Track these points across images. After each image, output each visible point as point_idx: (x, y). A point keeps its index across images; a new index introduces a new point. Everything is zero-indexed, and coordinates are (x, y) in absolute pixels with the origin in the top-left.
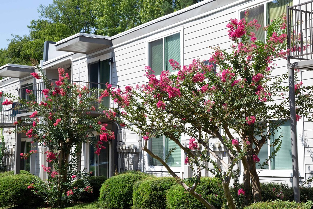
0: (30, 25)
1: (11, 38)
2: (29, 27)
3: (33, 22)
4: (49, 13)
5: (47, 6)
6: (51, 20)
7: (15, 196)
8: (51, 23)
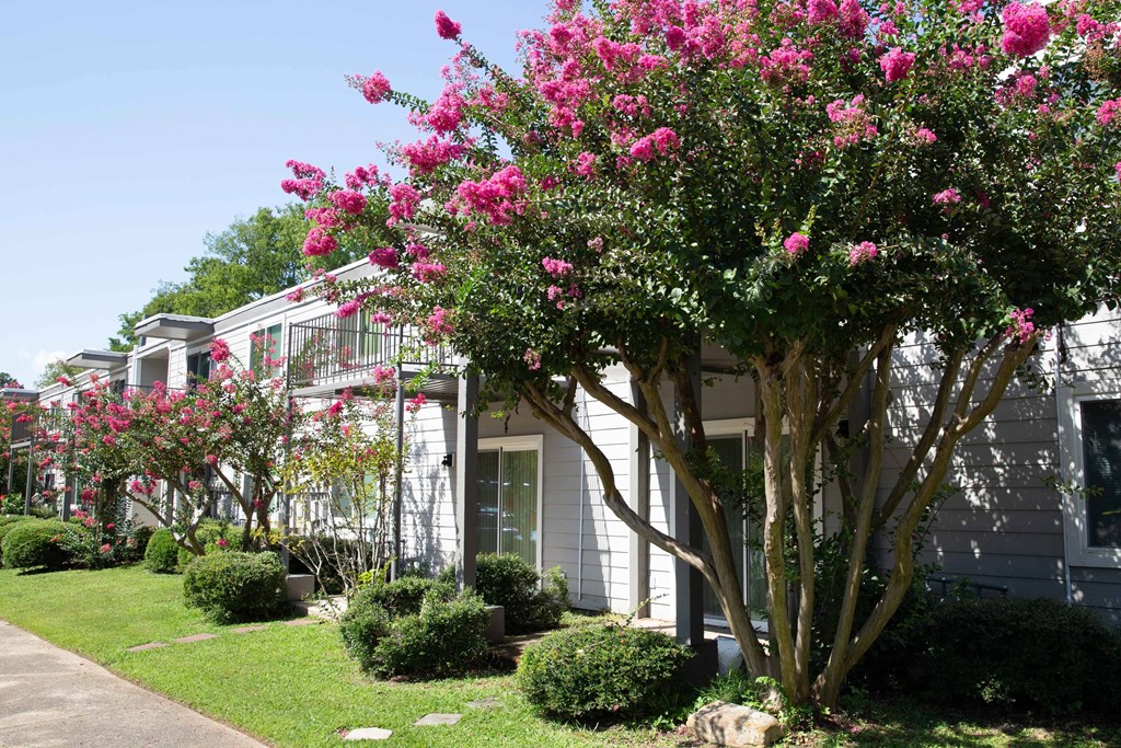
0: (188, 266)
1: (158, 286)
2: (186, 270)
3: (194, 261)
4: (223, 246)
5: (220, 234)
6: (224, 258)
7: (34, 552)
8: (225, 264)
